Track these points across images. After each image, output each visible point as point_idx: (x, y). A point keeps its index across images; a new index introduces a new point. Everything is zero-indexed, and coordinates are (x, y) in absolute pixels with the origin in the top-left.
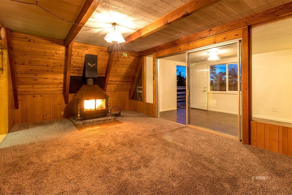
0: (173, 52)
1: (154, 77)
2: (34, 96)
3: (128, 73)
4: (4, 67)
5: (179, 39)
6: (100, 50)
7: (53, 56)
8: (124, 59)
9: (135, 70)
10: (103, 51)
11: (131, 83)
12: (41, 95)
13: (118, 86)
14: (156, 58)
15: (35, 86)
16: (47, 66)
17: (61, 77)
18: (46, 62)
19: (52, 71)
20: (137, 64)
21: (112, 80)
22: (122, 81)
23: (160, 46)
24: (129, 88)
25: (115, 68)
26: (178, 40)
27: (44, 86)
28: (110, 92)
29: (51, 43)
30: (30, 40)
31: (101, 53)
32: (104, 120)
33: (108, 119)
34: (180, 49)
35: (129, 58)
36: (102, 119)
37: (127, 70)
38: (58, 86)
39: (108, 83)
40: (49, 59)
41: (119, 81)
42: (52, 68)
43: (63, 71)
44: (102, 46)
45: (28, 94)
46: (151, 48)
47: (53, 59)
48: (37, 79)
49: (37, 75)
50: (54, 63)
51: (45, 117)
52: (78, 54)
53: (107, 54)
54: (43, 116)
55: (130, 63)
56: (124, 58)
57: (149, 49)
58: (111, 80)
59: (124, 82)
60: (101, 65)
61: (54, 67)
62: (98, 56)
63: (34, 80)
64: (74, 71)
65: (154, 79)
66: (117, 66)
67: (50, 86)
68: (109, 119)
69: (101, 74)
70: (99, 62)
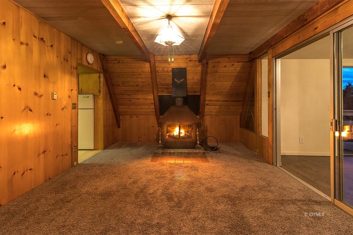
0: (301, 39)
1: (269, 93)
2: (131, 117)
3: (235, 89)
4: (101, 90)
5: (312, 7)
6: (189, 60)
7: (140, 74)
8: (225, 68)
9: (246, 82)
10: (193, 61)
11: (242, 103)
12: (137, 116)
13: (221, 108)
14: (273, 57)
15: (131, 107)
16: (137, 86)
17: (151, 97)
18: (135, 82)
19: (142, 91)
20: (249, 74)
21: (211, 99)
22: (226, 100)
23: (277, 34)
24: (240, 111)
25: (212, 83)
26: (308, 10)
27: (138, 107)
28: (211, 116)
29: (136, 61)
30: (119, 62)
31: (191, 64)
32: (188, 153)
33: (194, 153)
34: (316, 29)
35: (233, 65)
36: (186, 152)
37: (232, 84)
38: (149, 107)
39: (206, 104)
40: (137, 78)
41: (221, 101)
42: (141, 88)
43: (151, 89)
44: (190, 55)
45: (127, 115)
46: (264, 44)
47: (141, 78)
48: (131, 99)
49: (130, 96)
50: (142, 82)
51: (140, 138)
52: (163, 69)
53: (199, 64)
54: (139, 138)
55: (236, 74)
56: (225, 66)
57: (262, 46)
58: (209, 99)
59: (229, 101)
60: (192, 80)
61: (143, 86)
62: (187, 68)
63: (129, 101)
64: (163, 90)
65: (269, 96)
66: (215, 79)
67: (143, 107)
68: (196, 153)
69: (195, 92)
70: (189, 77)
